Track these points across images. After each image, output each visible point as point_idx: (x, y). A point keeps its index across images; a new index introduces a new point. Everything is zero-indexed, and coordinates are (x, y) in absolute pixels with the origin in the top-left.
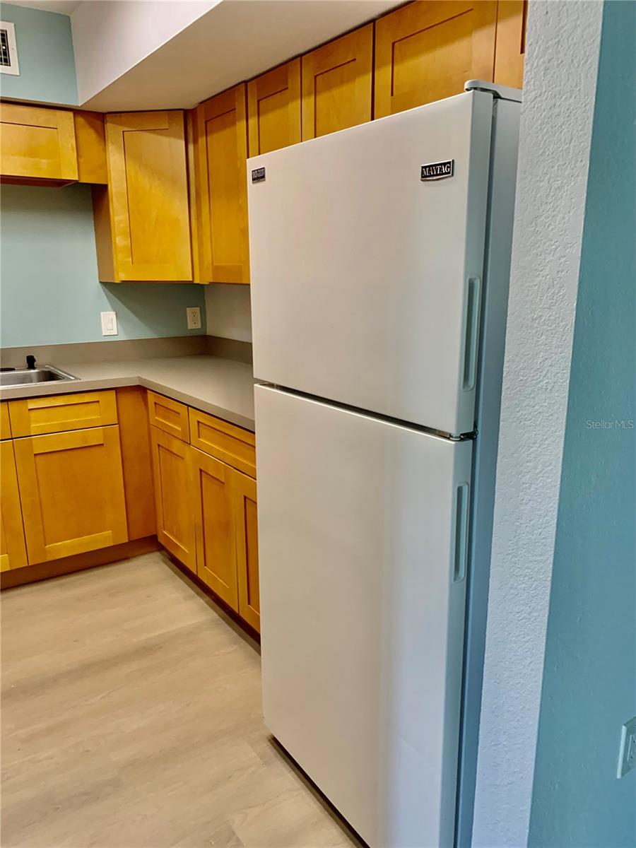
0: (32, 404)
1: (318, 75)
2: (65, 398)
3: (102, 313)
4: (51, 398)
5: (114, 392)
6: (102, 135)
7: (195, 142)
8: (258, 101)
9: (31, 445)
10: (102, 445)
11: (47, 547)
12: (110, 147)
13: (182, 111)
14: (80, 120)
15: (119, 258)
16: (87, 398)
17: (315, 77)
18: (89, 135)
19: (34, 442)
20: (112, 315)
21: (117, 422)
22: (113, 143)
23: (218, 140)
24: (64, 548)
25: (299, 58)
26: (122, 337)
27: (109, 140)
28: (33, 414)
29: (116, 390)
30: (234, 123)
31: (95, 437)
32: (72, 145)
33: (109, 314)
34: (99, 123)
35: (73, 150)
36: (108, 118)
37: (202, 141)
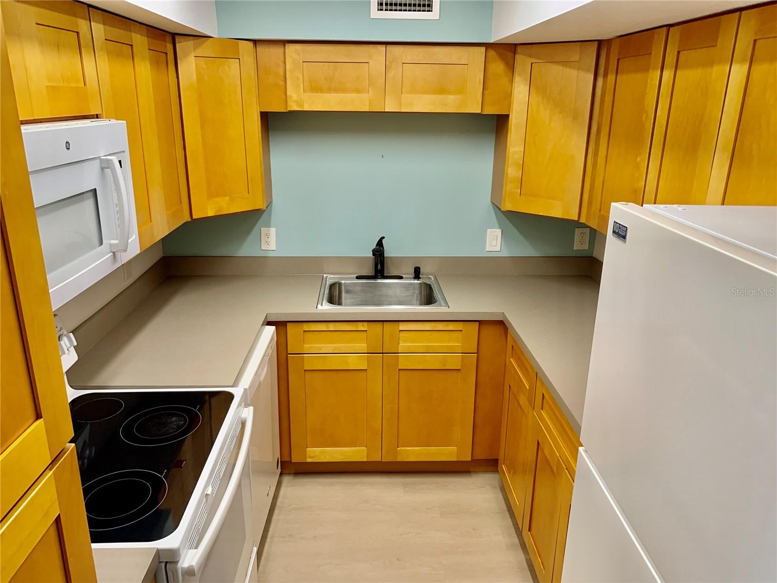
0: (403, 326)
1: (760, 39)
2: (433, 324)
3: (488, 230)
4: (420, 323)
5: (478, 323)
6: (511, 67)
7: (605, 75)
8: (679, 52)
9: (398, 360)
10: (460, 370)
11: (399, 448)
12: (517, 79)
13: (597, 42)
14: (492, 53)
15: (508, 188)
16: (451, 326)
17: (755, 41)
18: (498, 67)
19: (400, 359)
20: (498, 232)
21: (476, 352)
22: (520, 75)
23: (628, 81)
24: (412, 453)
25: (738, 13)
26: (505, 254)
27: (517, 73)
28: (402, 334)
29: (480, 322)
30: (646, 69)
31: (454, 361)
32: (480, 79)
33: (495, 232)
34: (510, 55)
35: (480, 84)
36: (519, 49)
37: (611, 77)
